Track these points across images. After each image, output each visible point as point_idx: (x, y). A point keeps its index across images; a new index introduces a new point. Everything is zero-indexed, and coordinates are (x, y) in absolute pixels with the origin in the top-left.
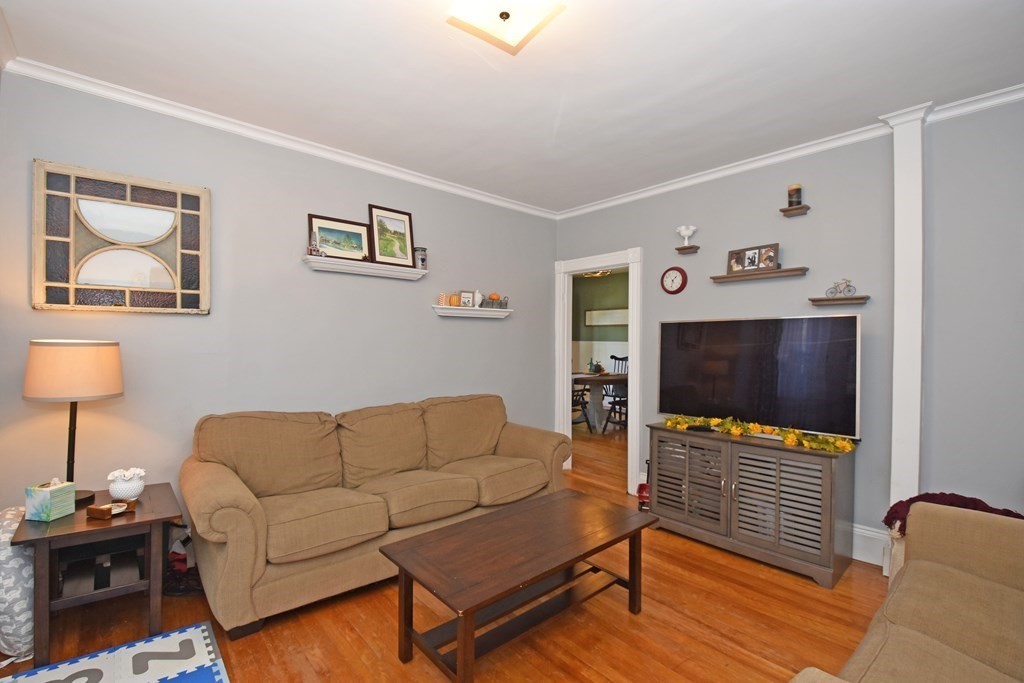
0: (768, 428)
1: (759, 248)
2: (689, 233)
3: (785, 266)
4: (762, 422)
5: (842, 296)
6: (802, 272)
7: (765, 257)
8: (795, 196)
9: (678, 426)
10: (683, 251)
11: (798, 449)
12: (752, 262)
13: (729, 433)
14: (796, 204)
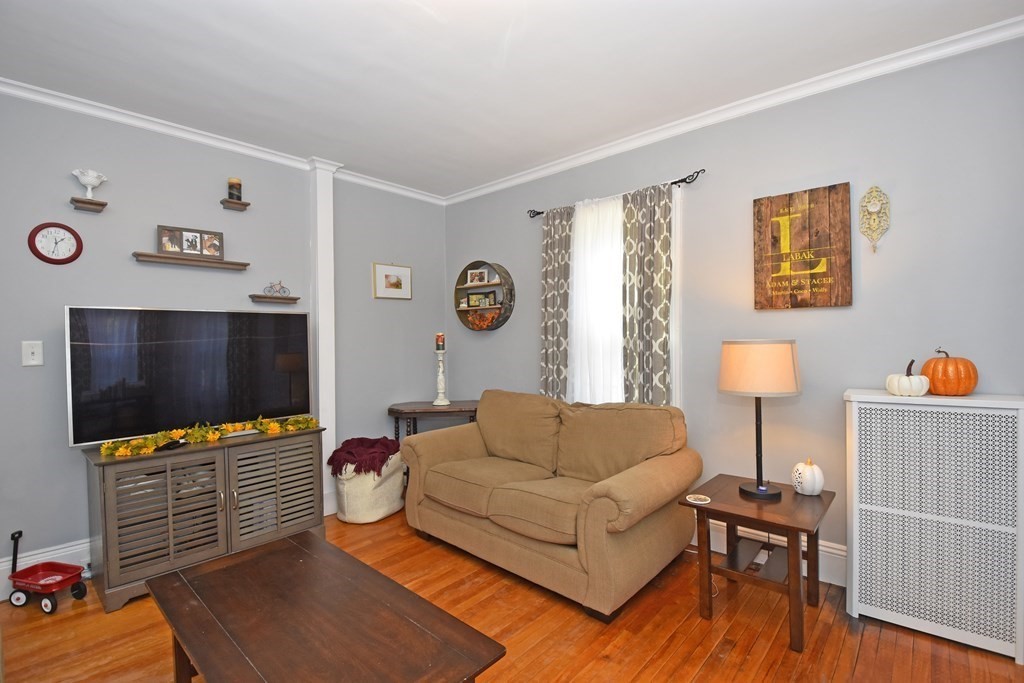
0: (238, 425)
1: (201, 232)
2: (96, 182)
3: (227, 258)
4: (233, 421)
5: (278, 295)
6: (241, 267)
7: (208, 244)
8: (235, 191)
9: (144, 451)
10: (80, 204)
11: (262, 438)
12: (193, 245)
13: (205, 441)
14: (234, 198)
